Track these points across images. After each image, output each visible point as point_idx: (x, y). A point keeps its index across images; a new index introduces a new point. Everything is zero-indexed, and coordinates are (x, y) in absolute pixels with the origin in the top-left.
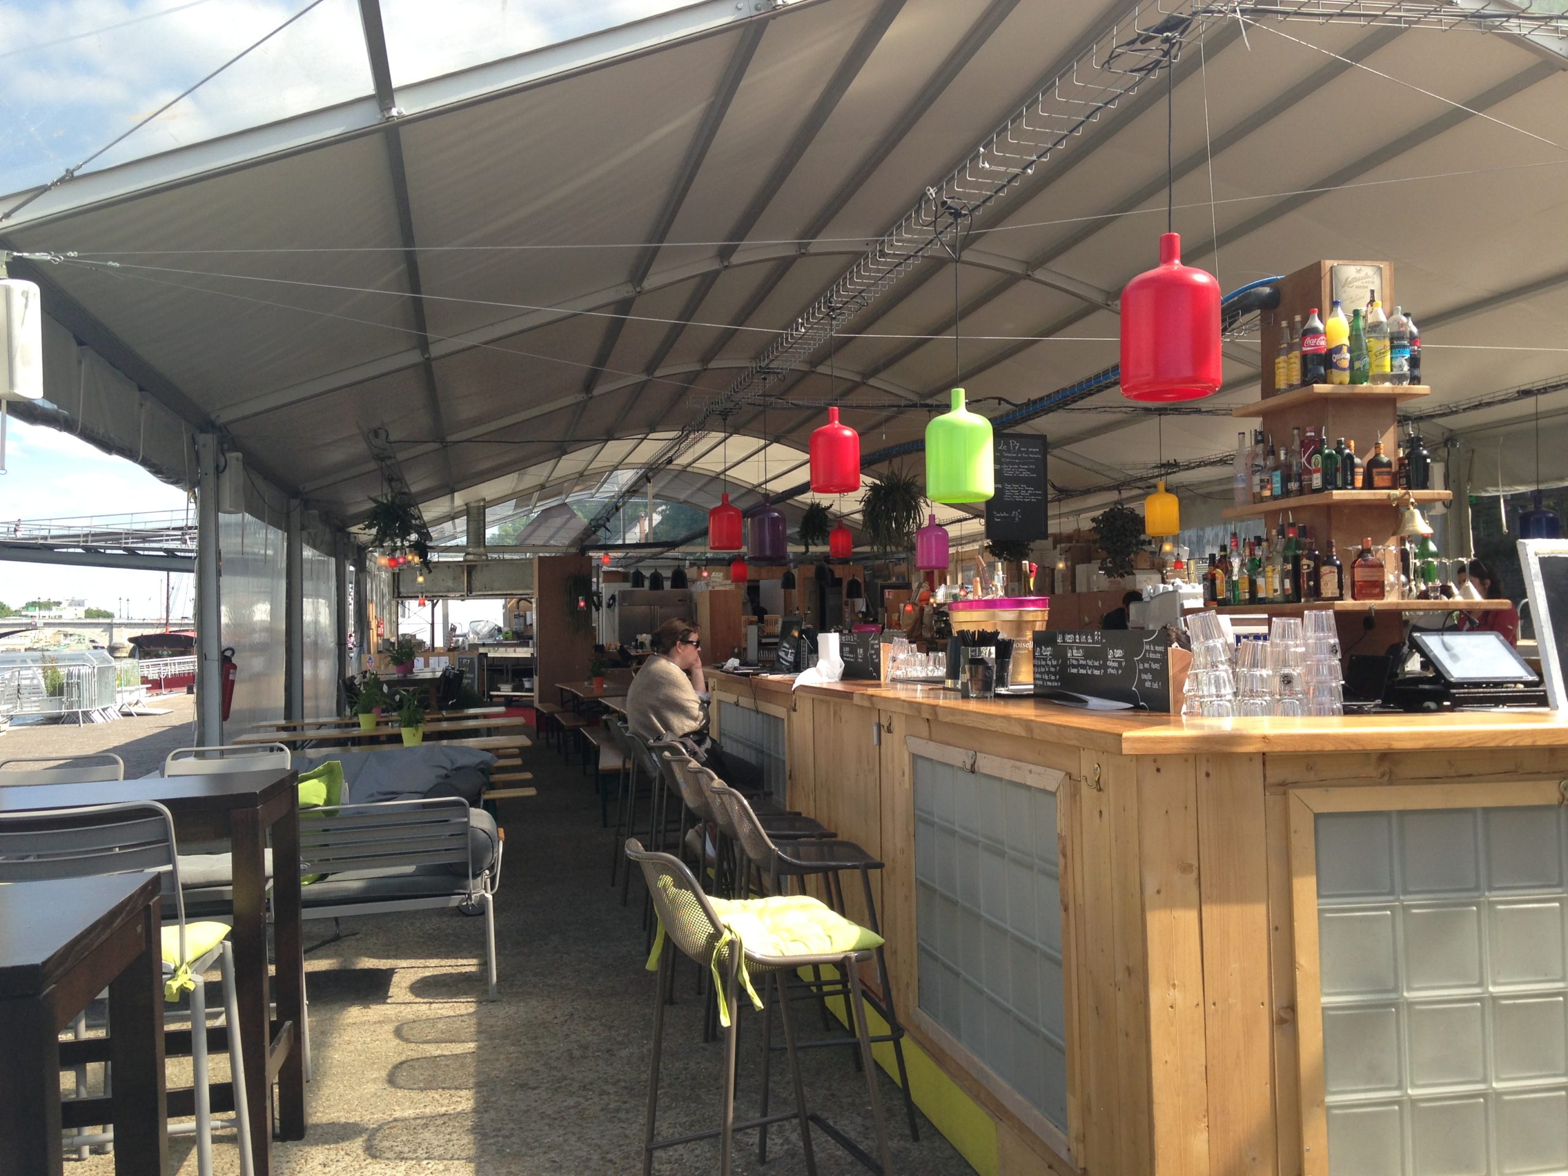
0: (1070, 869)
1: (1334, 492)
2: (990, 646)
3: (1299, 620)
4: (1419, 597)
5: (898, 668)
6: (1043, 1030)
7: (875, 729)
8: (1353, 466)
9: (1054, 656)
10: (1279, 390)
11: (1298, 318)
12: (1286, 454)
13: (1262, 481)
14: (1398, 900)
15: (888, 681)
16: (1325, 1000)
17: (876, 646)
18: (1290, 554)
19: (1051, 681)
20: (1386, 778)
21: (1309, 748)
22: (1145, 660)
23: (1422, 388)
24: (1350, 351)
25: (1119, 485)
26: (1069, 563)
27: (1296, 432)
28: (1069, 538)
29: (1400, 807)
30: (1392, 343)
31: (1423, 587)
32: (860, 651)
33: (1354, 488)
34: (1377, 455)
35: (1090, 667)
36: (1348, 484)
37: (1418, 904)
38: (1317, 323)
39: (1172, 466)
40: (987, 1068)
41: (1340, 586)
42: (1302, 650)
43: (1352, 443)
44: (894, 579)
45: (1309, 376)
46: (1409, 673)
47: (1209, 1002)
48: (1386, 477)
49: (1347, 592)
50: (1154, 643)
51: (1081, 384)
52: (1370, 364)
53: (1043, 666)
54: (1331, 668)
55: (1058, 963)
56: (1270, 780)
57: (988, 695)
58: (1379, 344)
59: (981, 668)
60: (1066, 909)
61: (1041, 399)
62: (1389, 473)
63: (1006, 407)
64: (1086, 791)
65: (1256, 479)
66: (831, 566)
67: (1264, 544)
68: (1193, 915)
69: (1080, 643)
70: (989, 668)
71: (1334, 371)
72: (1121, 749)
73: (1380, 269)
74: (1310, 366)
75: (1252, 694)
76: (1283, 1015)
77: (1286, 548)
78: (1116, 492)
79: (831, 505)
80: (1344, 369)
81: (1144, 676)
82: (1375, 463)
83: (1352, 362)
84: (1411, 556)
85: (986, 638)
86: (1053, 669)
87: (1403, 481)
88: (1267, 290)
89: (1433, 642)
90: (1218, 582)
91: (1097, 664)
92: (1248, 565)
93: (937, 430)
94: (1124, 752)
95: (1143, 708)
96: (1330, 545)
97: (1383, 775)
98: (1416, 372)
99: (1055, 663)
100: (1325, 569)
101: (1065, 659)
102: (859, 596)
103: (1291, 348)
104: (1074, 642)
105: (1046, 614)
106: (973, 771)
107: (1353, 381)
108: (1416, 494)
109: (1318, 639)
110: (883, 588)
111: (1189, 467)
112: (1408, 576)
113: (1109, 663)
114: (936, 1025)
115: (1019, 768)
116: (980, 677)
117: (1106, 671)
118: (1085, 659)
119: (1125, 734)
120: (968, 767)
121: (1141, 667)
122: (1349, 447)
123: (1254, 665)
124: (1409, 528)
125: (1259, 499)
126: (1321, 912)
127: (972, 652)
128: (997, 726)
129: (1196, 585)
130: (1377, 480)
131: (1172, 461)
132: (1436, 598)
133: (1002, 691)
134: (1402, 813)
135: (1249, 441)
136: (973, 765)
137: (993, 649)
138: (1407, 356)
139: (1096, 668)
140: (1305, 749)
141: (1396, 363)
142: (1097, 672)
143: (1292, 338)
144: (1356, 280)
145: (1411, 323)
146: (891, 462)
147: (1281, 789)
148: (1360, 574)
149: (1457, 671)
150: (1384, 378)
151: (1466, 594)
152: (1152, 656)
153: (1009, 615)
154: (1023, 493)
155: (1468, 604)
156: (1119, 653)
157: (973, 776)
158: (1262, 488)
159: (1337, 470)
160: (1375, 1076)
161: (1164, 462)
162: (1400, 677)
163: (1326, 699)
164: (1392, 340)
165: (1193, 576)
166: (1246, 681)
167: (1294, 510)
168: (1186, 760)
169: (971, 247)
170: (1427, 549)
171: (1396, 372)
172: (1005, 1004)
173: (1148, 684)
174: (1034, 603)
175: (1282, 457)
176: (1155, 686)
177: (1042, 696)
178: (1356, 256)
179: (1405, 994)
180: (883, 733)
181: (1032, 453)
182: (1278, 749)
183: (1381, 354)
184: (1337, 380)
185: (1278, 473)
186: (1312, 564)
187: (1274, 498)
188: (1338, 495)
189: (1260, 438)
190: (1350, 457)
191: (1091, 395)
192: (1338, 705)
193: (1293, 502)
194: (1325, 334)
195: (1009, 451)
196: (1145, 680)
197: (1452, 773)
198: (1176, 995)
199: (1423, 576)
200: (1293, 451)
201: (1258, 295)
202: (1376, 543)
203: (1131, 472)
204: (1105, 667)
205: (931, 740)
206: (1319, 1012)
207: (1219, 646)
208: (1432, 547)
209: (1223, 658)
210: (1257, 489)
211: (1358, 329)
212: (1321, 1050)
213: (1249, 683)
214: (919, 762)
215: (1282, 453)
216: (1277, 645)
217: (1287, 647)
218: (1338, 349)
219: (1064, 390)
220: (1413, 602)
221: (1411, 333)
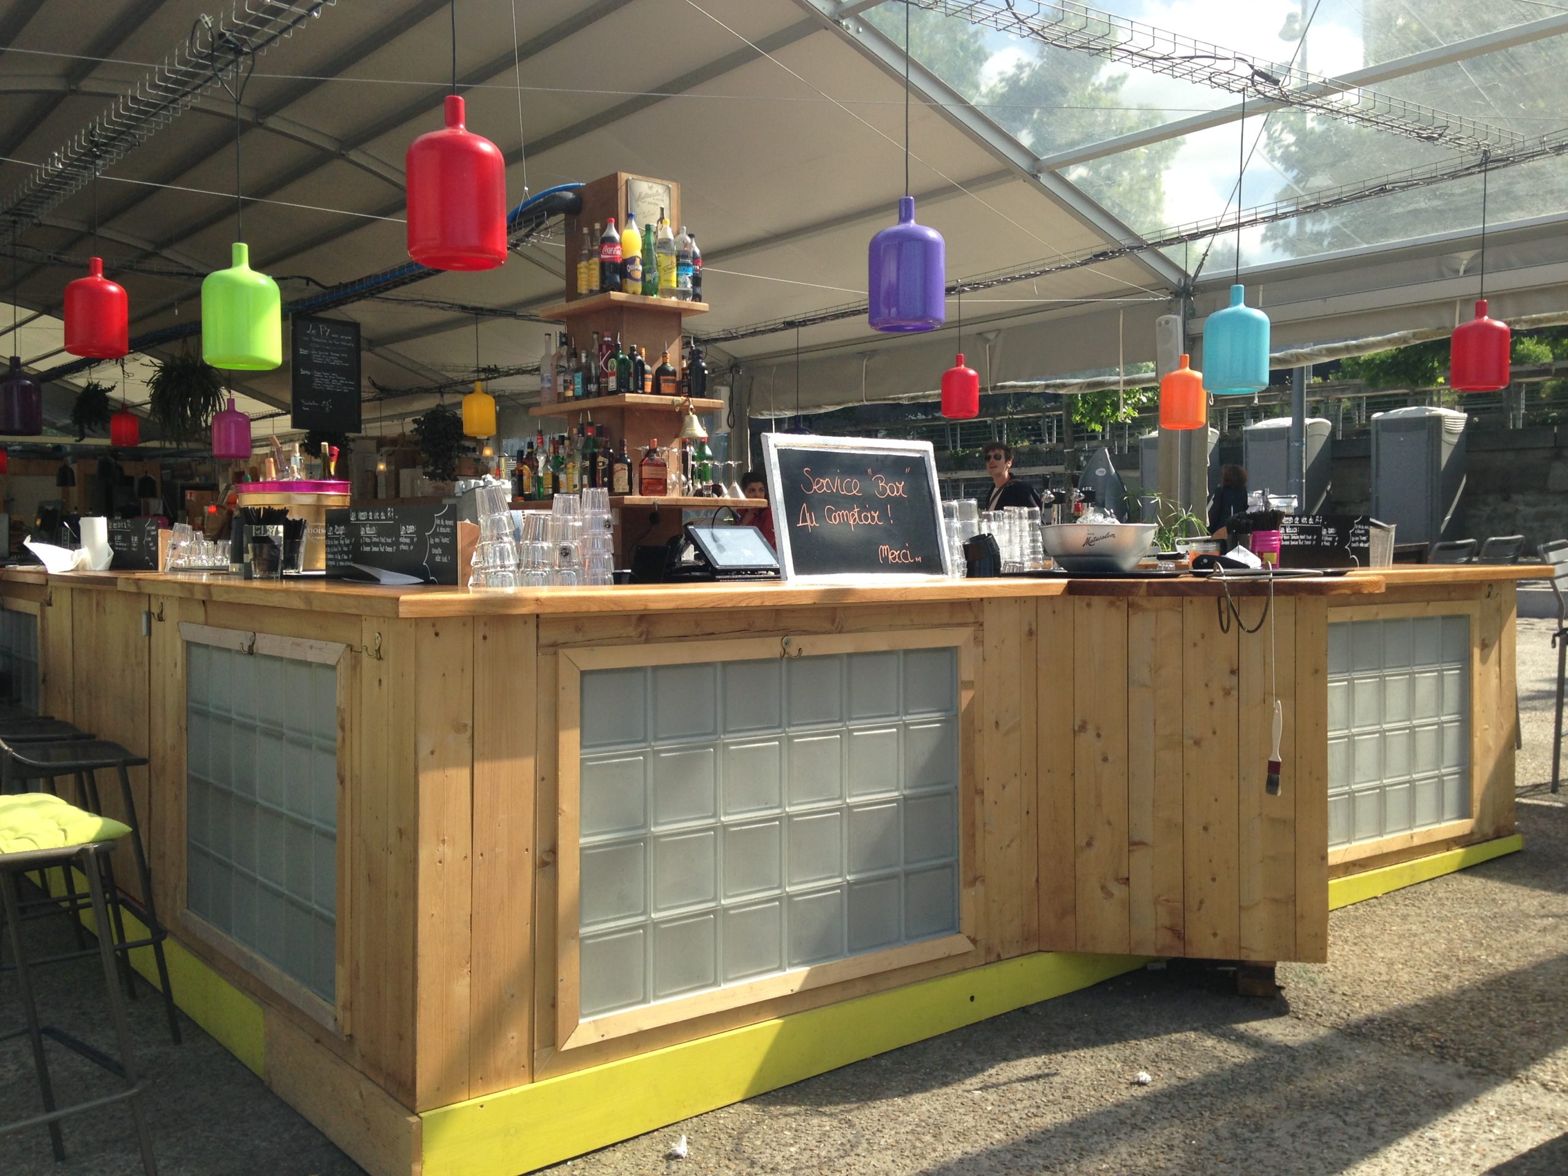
0: (348, 742)
1: (627, 395)
2: (278, 524)
3: (577, 497)
4: (695, 495)
5: (179, 557)
6: (316, 907)
7: (144, 618)
8: (644, 372)
9: (347, 535)
10: (580, 294)
11: (597, 226)
12: (587, 357)
13: (565, 381)
14: (650, 746)
15: (167, 570)
16: (582, 841)
17: (153, 533)
18: (589, 451)
19: (344, 560)
20: (644, 637)
21: (576, 609)
22: (435, 534)
23: (702, 306)
24: (643, 264)
25: (440, 387)
26: (393, 468)
27: (595, 336)
28: (393, 442)
29: (655, 663)
30: (678, 260)
31: (699, 486)
32: (135, 539)
33: (644, 393)
34: (665, 363)
35: (383, 544)
36: (639, 388)
37: (667, 749)
38: (614, 233)
39: (492, 372)
40: (258, 957)
41: (630, 483)
42: (578, 524)
43: (643, 351)
44: (198, 480)
45: (607, 285)
46: (684, 562)
47: (477, 851)
48: (671, 384)
49: (636, 488)
50: (445, 517)
51: (393, 271)
52: (659, 277)
53: (336, 546)
54: (604, 541)
55: (332, 837)
56: (542, 641)
57: (274, 575)
58: (667, 260)
59: (266, 547)
60: (342, 782)
61: (353, 283)
62: (674, 381)
63: (314, 289)
64: (367, 661)
65: (560, 380)
66: (119, 463)
67: (567, 442)
68: (466, 772)
69: (373, 520)
70: (275, 548)
71: (628, 280)
72: (397, 613)
73: (669, 188)
74: (607, 274)
75: (534, 565)
76: (546, 859)
77: (585, 446)
78: (438, 395)
79: (113, 388)
80: (637, 280)
81: (435, 551)
82: (662, 371)
83: (644, 274)
84: (690, 458)
85: (274, 516)
86: (345, 549)
87: (686, 389)
88: (570, 195)
89: (704, 534)
90: (525, 478)
91: (389, 540)
92: (552, 462)
93: (214, 283)
94: (401, 615)
95: (433, 583)
96: (622, 444)
97: (641, 635)
98: (698, 290)
99: (347, 542)
100: (617, 466)
101: (359, 537)
102: (153, 495)
103: (591, 254)
104: (368, 519)
105: (348, 499)
106: (251, 652)
107: (645, 293)
108: (695, 402)
109: (594, 514)
110: (184, 488)
111: (508, 374)
112: (687, 476)
113: (402, 540)
114: (205, 923)
115: (299, 645)
116: (265, 556)
117: (398, 548)
118: (378, 537)
119: (403, 598)
120: (246, 648)
121: (432, 542)
122: (641, 354)
123: (535, 538)
124: (689, 432)
125: (561, 398)
126: (582, 761)
127: (257, 530)
128: (276, 600)
129: (506, 481)
130: (664, 387)
131: (492, 367)
132: (709, 496)
133: (292, 572)
134: (656, 668)
135: (555, 343)
136: (251, 647)
137: (281, 528)
138: (691, 274)
139: (389, 545)
140: (573, 610)
141: (681, 279)
142: (389, 549)
143: (592, 246)
144: (648, 196)
145: (694, 244)
146: (185, 341)
147: (552, 650)
148: (647, 472)
149: (723, 559)
150: (671, 292)
151: (733, 493)
152: (443, 530)
153: (307, 499)
154: (334, 382)
155: (734, 502)
156: (411, 529)
157: (251, 659)
158: (566, 388)
159: (630, 374)
160: (624, 906)
161: (483, 365)
162: (678, 566)
163: (599, 570)
164: (678, 257)
165: (503, 473)
166: (528, 553)
167: (593, 410)
168: (464, 625)
169: (278, 113)
170: (704, 453)
171: (681, 288)
172: (279, 888)
173: (438, 559)
174: (333, 487)
175: (584, 360)
176: (445, 560)
177: (334, 576)
178: (649, 173)
179: (652, 829)
180: (154, 622)
181: (343, 340)
182: (549, 610)
183: (668, 270)
184: (631, 289)
185: (580, 374)
186: (607, 461)
187: (577, 398)
188: (630, 397)
189: (565, 340)
190: (641, 363)
191: (405, 283)
192: (609, 576)
193: (592, 402)
194: (621, 244)
195: (318, 335)
196: (435, 555)
197: (697, 632)
198: (447, 850)
199: (700, 477)
200: (593, 354)
201: (562, 199)
202: (661, 444)
203: (450, 375)
204: (397, 543)
205: (206, 624)
206: (577, 853)
207: (504, 518)
208: (708, 451)
209: (508, 531)
210: (561, 389)
211: (649, 244)
212: (578, 887)
213: (530, 556)
214: (196, 651)
215: (583, 355)
216: (558, 520)
217: (566, 521)
218: (632, 260)
219: (376, 276)
220: (691, 499)
221: (694, 253)
